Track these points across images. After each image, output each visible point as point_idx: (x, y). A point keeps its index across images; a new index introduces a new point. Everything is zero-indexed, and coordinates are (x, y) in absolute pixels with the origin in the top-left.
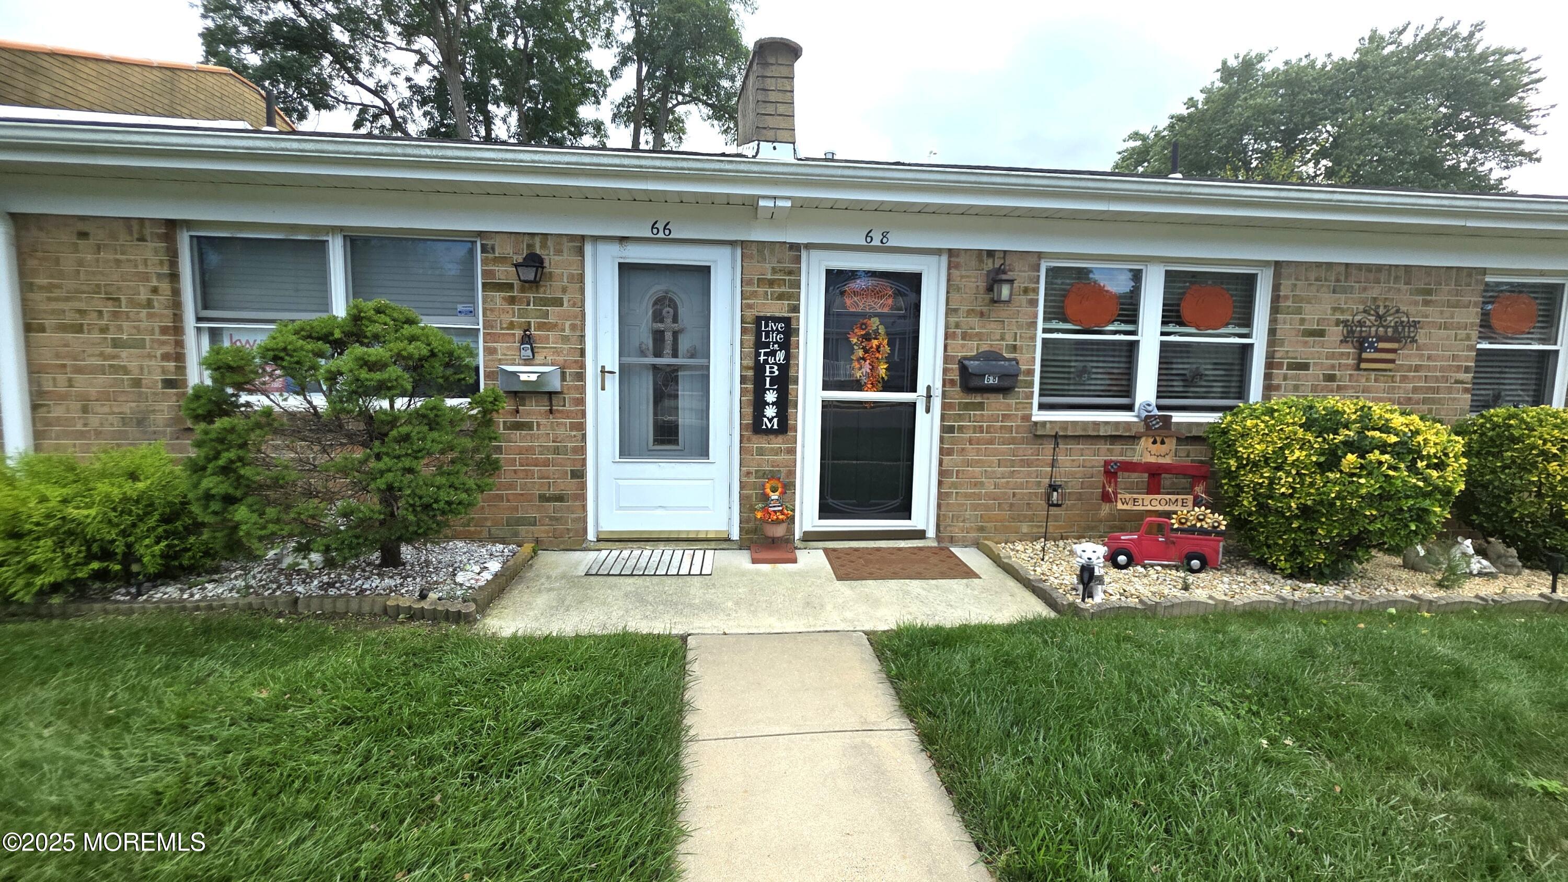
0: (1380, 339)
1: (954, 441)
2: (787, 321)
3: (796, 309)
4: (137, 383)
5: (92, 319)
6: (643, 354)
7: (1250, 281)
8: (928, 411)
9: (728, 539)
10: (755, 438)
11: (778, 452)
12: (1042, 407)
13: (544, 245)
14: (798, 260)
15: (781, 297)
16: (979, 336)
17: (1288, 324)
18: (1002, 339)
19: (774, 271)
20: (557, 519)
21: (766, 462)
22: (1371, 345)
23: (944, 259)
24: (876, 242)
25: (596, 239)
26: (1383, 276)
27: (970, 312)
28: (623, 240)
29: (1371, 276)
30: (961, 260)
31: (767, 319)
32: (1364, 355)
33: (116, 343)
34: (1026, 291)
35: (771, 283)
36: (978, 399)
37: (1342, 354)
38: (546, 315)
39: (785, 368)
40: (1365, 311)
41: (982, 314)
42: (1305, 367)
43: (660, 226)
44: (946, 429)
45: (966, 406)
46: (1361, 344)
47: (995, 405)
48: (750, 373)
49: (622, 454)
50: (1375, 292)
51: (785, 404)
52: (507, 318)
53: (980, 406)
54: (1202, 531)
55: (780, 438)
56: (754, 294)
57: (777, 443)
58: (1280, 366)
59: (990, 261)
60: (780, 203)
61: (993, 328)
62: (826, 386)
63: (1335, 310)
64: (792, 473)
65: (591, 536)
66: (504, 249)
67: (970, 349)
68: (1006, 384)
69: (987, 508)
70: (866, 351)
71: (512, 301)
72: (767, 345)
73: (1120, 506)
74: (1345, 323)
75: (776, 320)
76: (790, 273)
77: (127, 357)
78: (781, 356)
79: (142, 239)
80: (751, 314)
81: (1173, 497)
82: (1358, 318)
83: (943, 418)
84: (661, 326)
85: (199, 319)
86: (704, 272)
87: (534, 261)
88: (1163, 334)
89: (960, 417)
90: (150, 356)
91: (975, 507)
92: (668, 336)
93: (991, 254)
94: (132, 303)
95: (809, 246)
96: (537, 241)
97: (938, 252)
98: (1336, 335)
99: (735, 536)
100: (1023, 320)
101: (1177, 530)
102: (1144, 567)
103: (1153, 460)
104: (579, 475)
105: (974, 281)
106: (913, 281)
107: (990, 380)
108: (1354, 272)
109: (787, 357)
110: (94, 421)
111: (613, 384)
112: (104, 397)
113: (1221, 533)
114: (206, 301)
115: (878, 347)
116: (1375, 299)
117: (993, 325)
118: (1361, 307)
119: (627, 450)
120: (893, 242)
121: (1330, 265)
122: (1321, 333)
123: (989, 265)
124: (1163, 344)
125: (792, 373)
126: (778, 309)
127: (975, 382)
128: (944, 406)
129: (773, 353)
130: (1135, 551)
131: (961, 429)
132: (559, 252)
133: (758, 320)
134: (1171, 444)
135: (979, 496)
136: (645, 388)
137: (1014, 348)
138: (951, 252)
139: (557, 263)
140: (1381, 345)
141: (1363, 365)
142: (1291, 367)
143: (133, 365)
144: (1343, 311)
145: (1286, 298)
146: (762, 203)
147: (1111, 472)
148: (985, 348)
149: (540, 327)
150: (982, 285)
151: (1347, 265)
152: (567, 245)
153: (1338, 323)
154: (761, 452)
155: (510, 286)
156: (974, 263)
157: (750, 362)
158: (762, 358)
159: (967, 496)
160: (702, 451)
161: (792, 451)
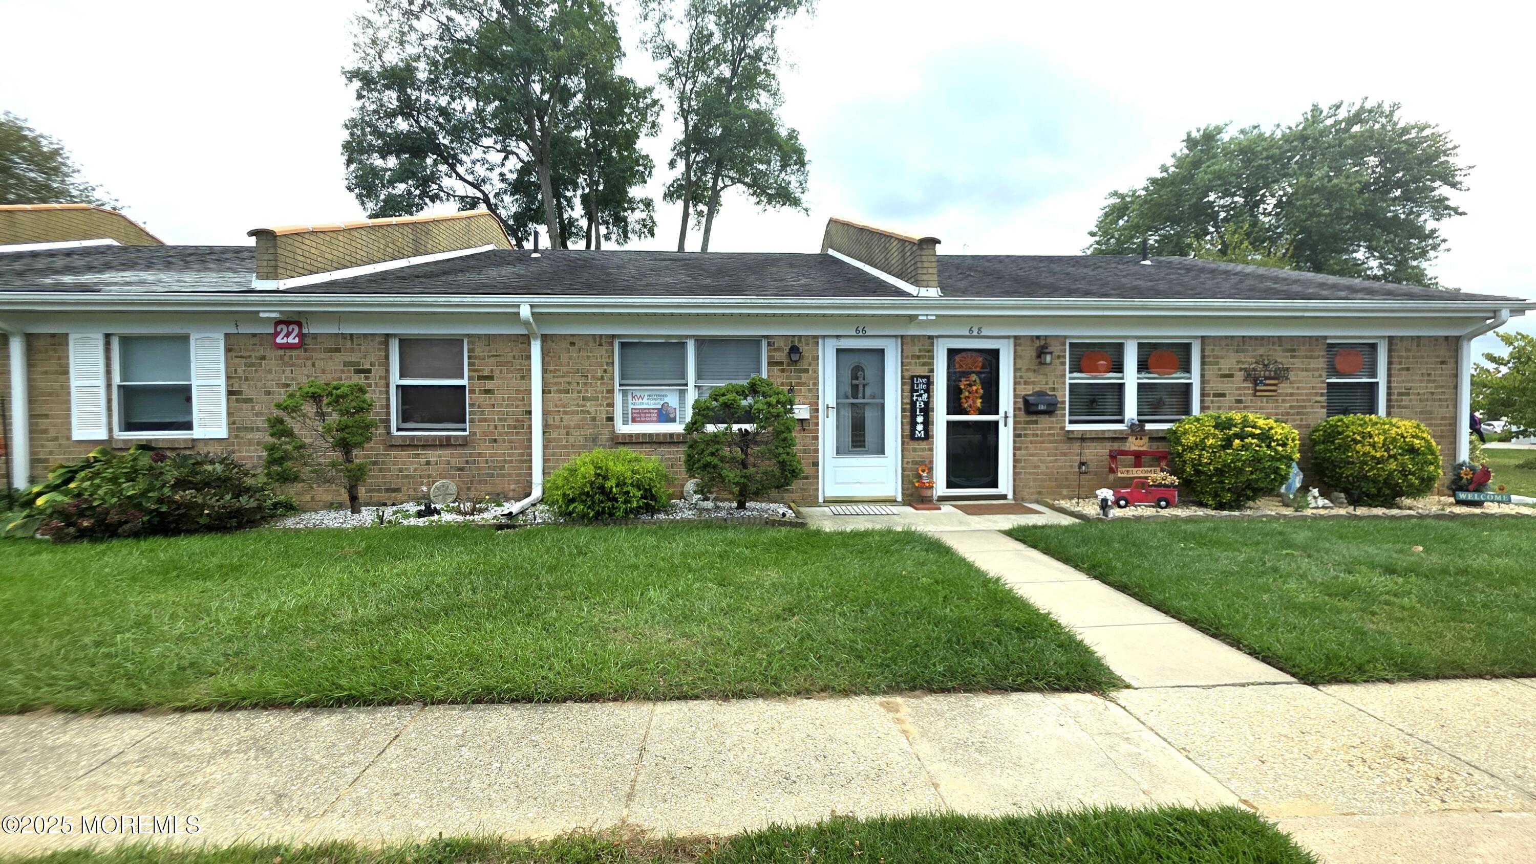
0: (1266, 378)
1: (1022, 442)
2: (928, 377)
3: (932, 371)
4: (594, 419)
5: (573, 387)
6: (847, 398)
7: (1187, 347)
8: (1006, 425)
9: (895, 501)
10: (911, 443)
11: (923, 450)
12: (1071, 422)
13: (800, 341)
14: (932, 344)
15: (924, 364)
16: (1034, 383)
17: (1211, 371)
18: (1047, 384)
19: (920, 351)
20: (804, 489)
21: (917, 455)
22: (1261, 382)
23: (1012, 341)
24: (975, 333)
25: (824, 337)
26: (1265, 342)
27: (1028, 370)
28: (838, 337)
29: (1258, 342)
30: (1022, 341)
31: (917, 377)
32: (1258, 388)
33: (584, 399)
34: (1059, 357)
35: (919, 357)
36: (1034, 418)
37: (1245, 388)
38: (800, 378)
39: (927, 404)
40: (1256, 363)
41: (1035, 371)
42: (1223, 395)
43: (860, 329)
44: (1016, 436)
45: (1027, 422)
46: (1256, 381)
47: (1045, 422)
48: (908, 406)
49: (838, 453)
50: (1261, 351)
51: (927, 423)
52: (780, 380)
53: (1036, 422)
54: (1165, 486)
55: (925, 442)
56: (910, 364)
57: (923, 445)
58: (1208, 395)
59: (1038, 341)
60: (930, 318)
61: (1040, 378)
62: (948, 413)
63: (1238, 362)
64: (931, 462)
65: (821, 500)
66: (780, 344)
67: (1029, 390)
68: (1051, 409)
69: (1042, 480)
70: (970, 393)
71: (783, 371)
72: (917, 391)
73: (1120, 475)
74: (1245, 369)
75: (922, 377)
76: (929, 351)
77: (590, 406)
78: (925, 396)
79: (600, 345)
80: (907, 374)
81: (1149, 469)
82: (1252, 366)
83: (1015, 429)
84: (855, 382)
85: (620, 385)
86: (881, 352)
87: (794, 350)
88: (1138, 378)
89: (1025, 429)
90: (601, 405)
91: (1035, 480)
92: (861, 388)
93: (1038, 337)
94: (593, 377)
95: (938, 337)
96: (796, 339)
97: (1008, 337)
98: (1240, 375)
99: (899, 498)
100: (1059, 373)
101: (1152, 486)
102: (1135, 506)
103: (1136, 448)
104: (816, 464)
105: (1029, 353)
106: (995, 353)
107: (1042, 407)
108: (1248, 340)
109: (928, 398)
110: (571, 439)
111: (833, 414)
112: (577, 427)
113: (1175, 487)
114: (623, 376)
115: (977, 390)
116: (1262, 356)
117: (1041, 377)
118: (1254, 360)
119: (840, 451)
120: (984, 333)
121: (1233, 337)
122: (1231, 376)
123: (1037, 343)
124: (1139, 384)
125: (931, 406)
126: (923, 371)
127: (1033, 409)
128: (1015, 423)
129: (921, 395)
130: (1129, 498)
131: (1025, 435)
132: (807, 344)
133: (912, 378)
134: (1145, 440)
135: (1037, 474)
136: (847, 414)
137: (1054, 389)
138: (1016, 337)
139: (803, 348)
140: (1267, 382)
141: (1258, 394)
142: (1215, 395)
143: (592, 410)
144: (1243, 363)
145: (1209, 356)
146: (920, 318)
147: (1113, 456)
148: (1037, 389)
149: (798, 384)
150: (1034, 354)
151: (1243, 337)
152: (811, 341)
153: (1241, 370)
154: (915, 450)
155: (782, 363)
156: (1029, 343)
157: (907, 401)
158: (915, 398)
159: (1030, 473)
160: (881, 450)
161: (931, 450)
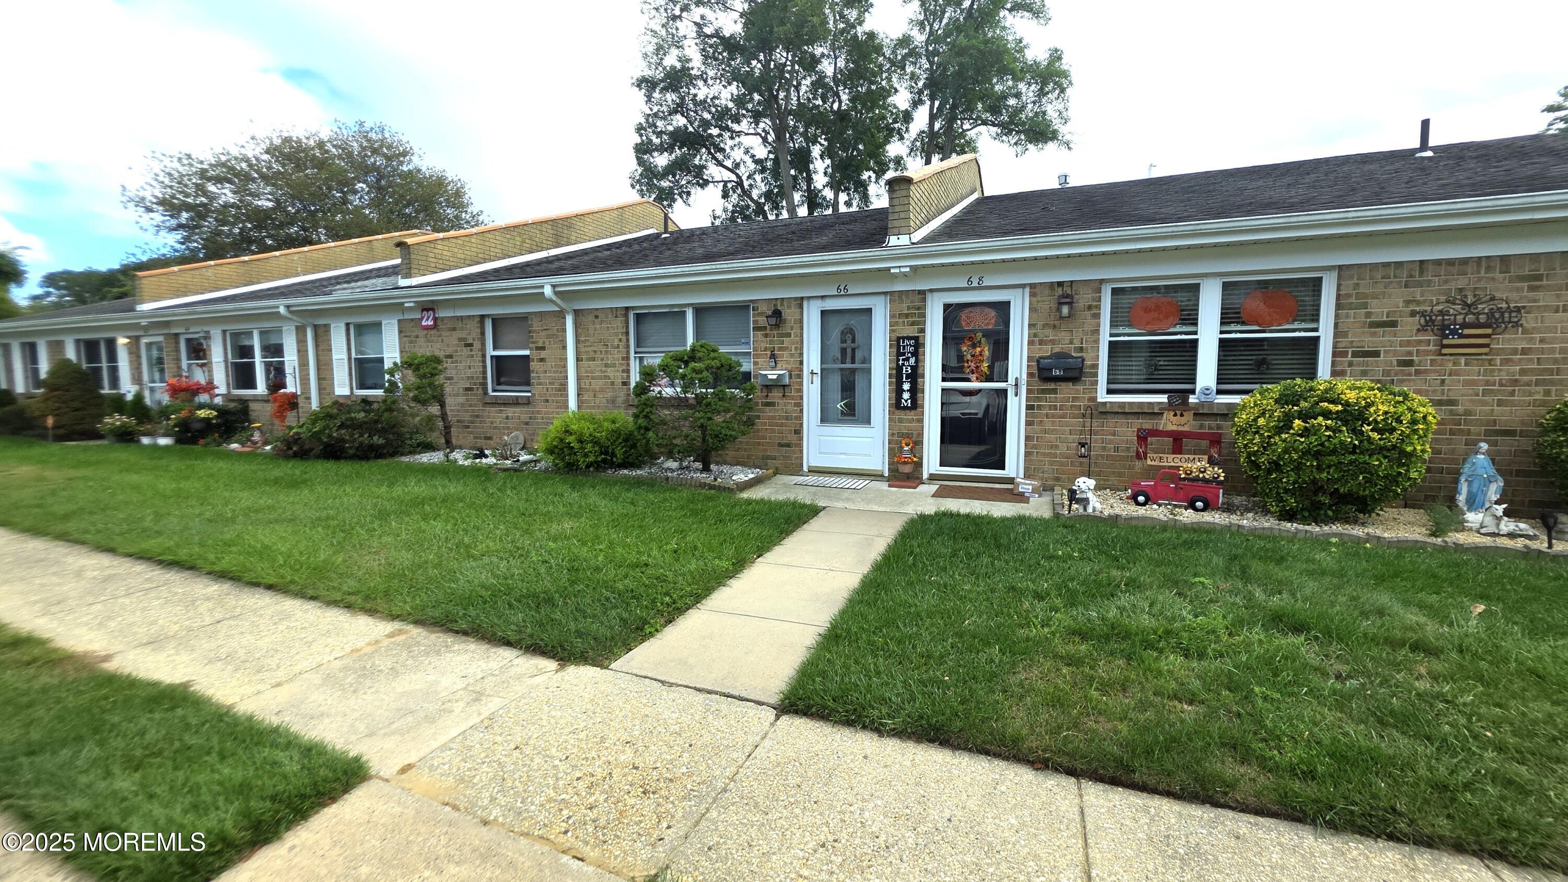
0: (1465, 325)
1: (1034, 416)
2: (916, 339)
3: (923, 331)
4: (613, 383)
5: (598, 355)
6: (834, 361)
7: (1317, 283)
8: (1016, 395)
9: (882, 476)
10: (897, 412)
11: (912, 421)
12: (1110, 392)
13: (782, 304)
14: (924, 300)
15: (913, 324)
16: (1053, 342)
17: (1355, 317)
18: (1071, 343)
19: (909, 308)
20: (787, 457)
21: (905, 427)
22: (1454, 332)
23: (1027, 290)
24: (975, 284)
25: (809, 298)
26: (1470, 269)
27: (1045, 326)
28: (823, 297)
29: (1455, 269)
30: (1037, 290)
31: (904, 338)
32: (1445, 342)
33: (606, 365)
34: (1090, 308)
35: (907, 316)
36: (1052, 386)
38: (783, 342)
39: (915, 368)
41: (1054, 327)
43: (842, 287)
44: (1029, 407)
45: (1043, 391)
46: (1444, 330)
47: (1066, 390)
48: (894, 372)
49: (822, 421)
50: (1461, 282)
51: (916, 391)
52: (763, 345)
53: (1054, 391)
54: (1204, 480)
55: (913, 412)
56: (897, 323)
57: (911, 415)
58: (1344, 354)
59: (1060, 289)
60: (903, 270)
61: (1064, 336)
62: (944, 380)
63: (1407, 303)
64: (921, 435)
65: (805, 469)
66: (763, 308)
67: (1047, 351)
68: (1071, 374)
70: (973, 356)
71: (766, 336)
72: (904, 354)
73: (1149, 462)
74: (1423, 314)
75: (909, 338)
76: (919, 309)
77: (610, 372)
78: (912, 361)
79: (616, 317)
80: (895, 335)
81: (1191, 457)
82: (1440, 307)
83: (1028, 399)
84: (844, 345)
85: (636, 353)
86: (869, 311)
87: (777, 314)
88: (1221, 332)
89: (1039, 399)
90: (618, 371)
91: (1051, 463)
92: (849, 351)
93: (1060, 284)
94: (613, 347)
95: (931, 291)
96: (779, 302)
97: (1023, 286)
98: (1409, 325)
99: (887, 475)
100: (1089, 328)
101: (1184, 479)
102: (1160, 505)
103: (1174, 428)
104: (798, 432)
105: (1048, 303)
106: (1003, 308)
107: (1056, 373)
109: (917, 361)
110: (598, 401)
111: (817, 380)
112: (602, 390)
113: (1221, 483)
114: (638, 344)
115: (981, 352)
117: (1063, 333)
119: (824, 419)
120: (986, 283)
121: (1399, 264)
124: (1221, 340)
125: (920, 371)
126: (911, 331)
127: (1046, 374)
128: (1029, 391)
129: (908, 359)
130: (1151, 493)
131: (1039, 407)
132: (789, 307)
133: (898, 339)
134: (1189, 416)
135: (1055, 456)
136: (836, 382)
137: (1081, 349)
138: (1032, 286)
139: (789, 314)
140: (1466, 332)
141: (1445, 351)
142: (1355, 354)
143: (611, 375)
144: (1418, 303)
145: (1349, 296)
146: (892, 271)
147: (1143, 437)
148: (1057, 349)
149: (780, 349)
150: (1054, 305)
151: (1422, 262)
152: (794, 303)
153: (1413, 314)
154: (901, 421)
155: (765, 328)
156: (1047, 292)
157: (894, 366)
158: (901, 362)
159: (1045, 455)
160: (867, 421)
161: (921, 421)
